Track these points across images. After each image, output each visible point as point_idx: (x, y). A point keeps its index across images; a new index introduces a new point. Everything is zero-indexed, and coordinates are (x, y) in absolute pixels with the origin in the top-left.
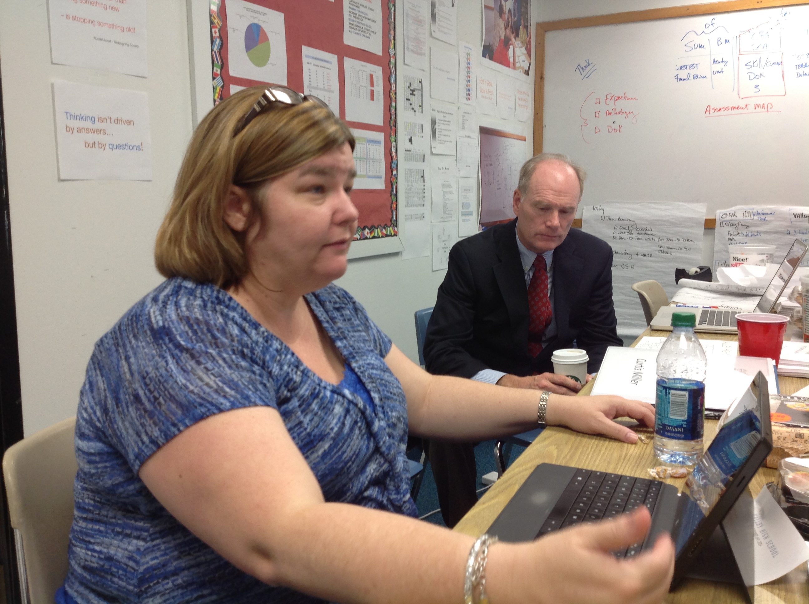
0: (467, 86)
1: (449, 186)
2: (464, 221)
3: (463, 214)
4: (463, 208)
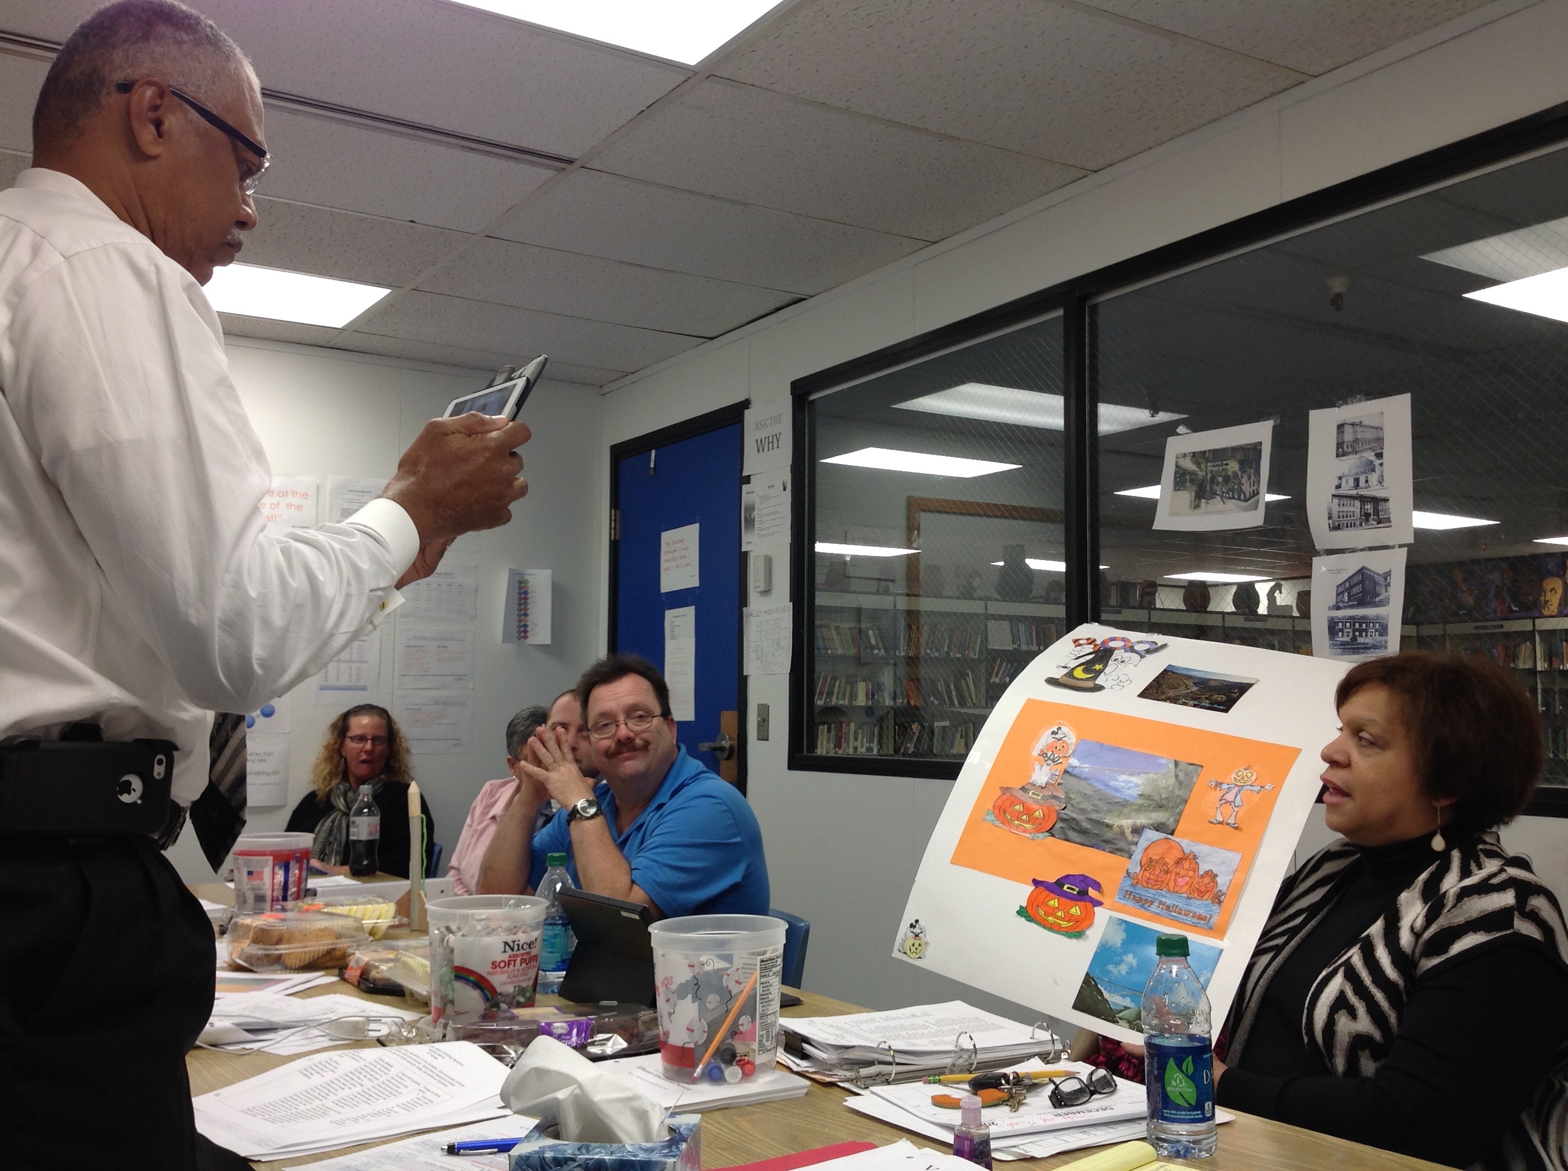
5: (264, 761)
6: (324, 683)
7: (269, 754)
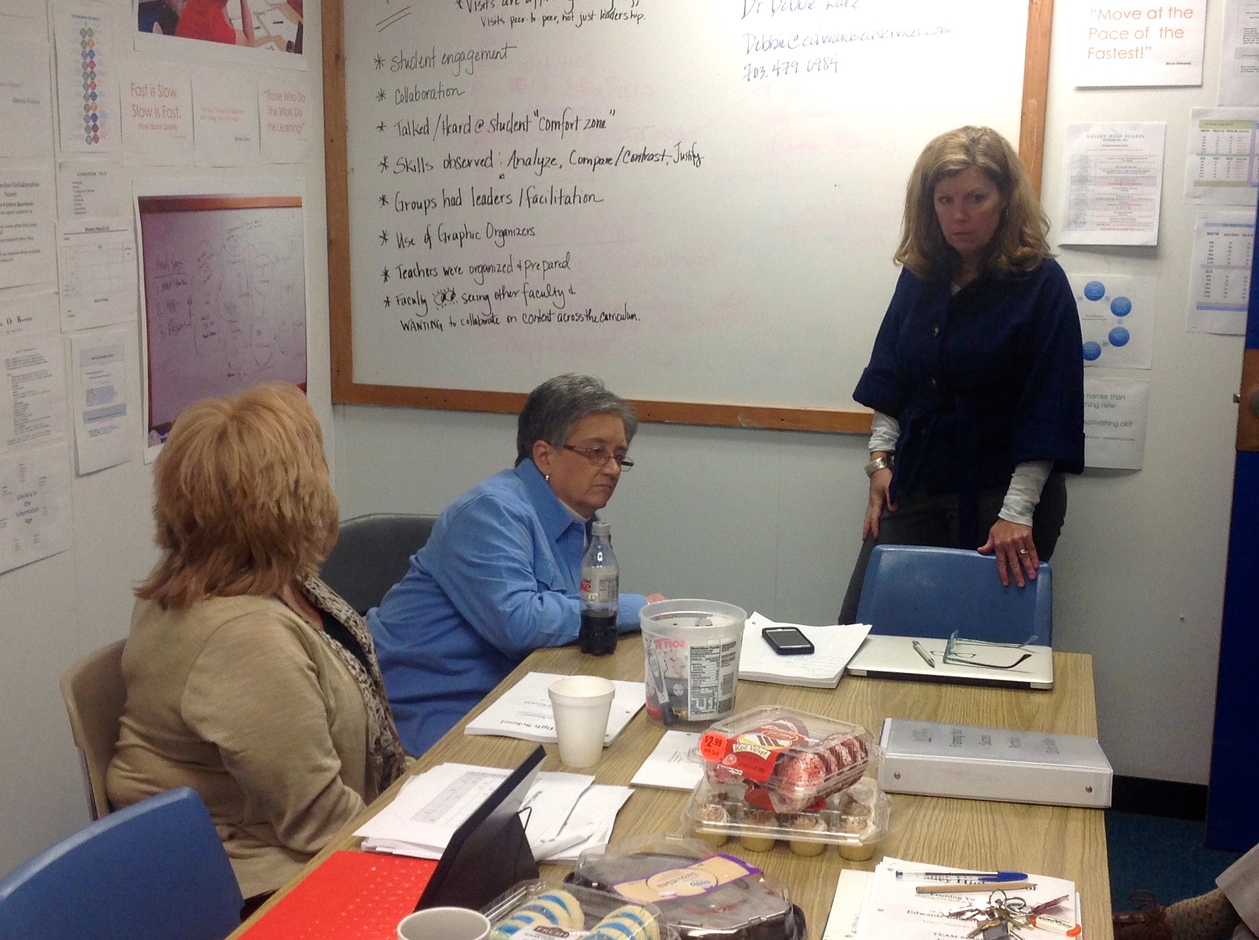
0: (87, 108)
1: (37, 360)
2: (93, 433)
3: (90, 418)
4: (89, 402)
5: (1113, 406)
6: (1204, 300)
7: (1119, 398)
